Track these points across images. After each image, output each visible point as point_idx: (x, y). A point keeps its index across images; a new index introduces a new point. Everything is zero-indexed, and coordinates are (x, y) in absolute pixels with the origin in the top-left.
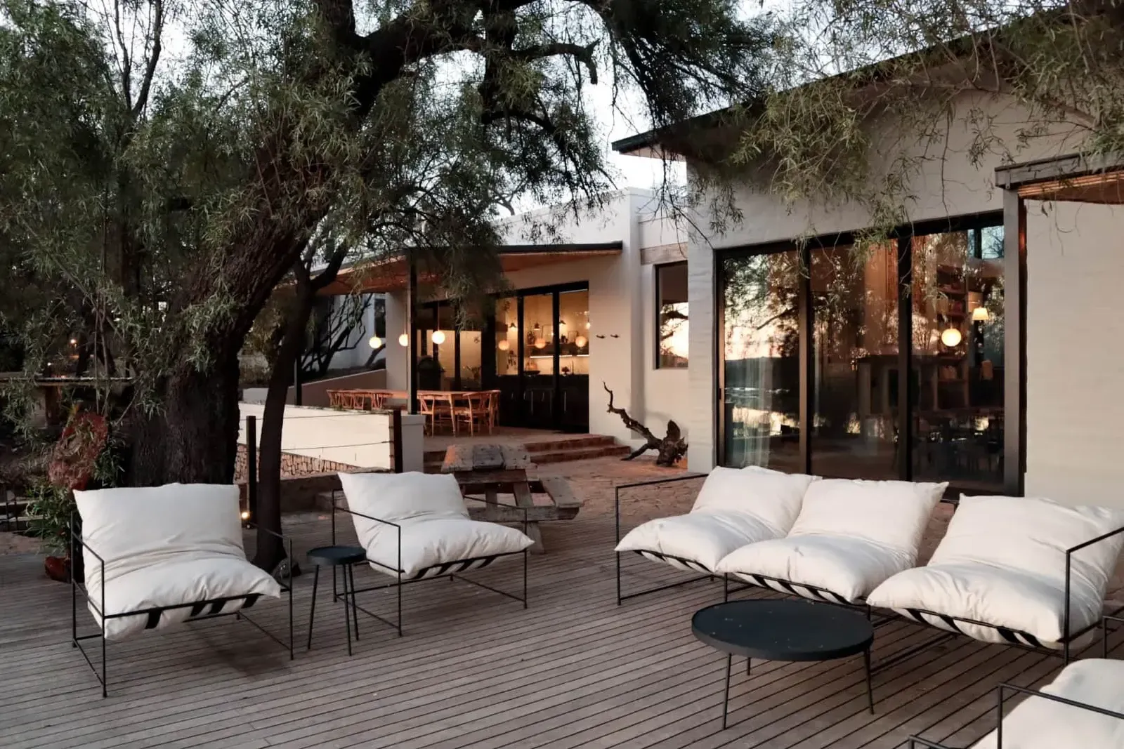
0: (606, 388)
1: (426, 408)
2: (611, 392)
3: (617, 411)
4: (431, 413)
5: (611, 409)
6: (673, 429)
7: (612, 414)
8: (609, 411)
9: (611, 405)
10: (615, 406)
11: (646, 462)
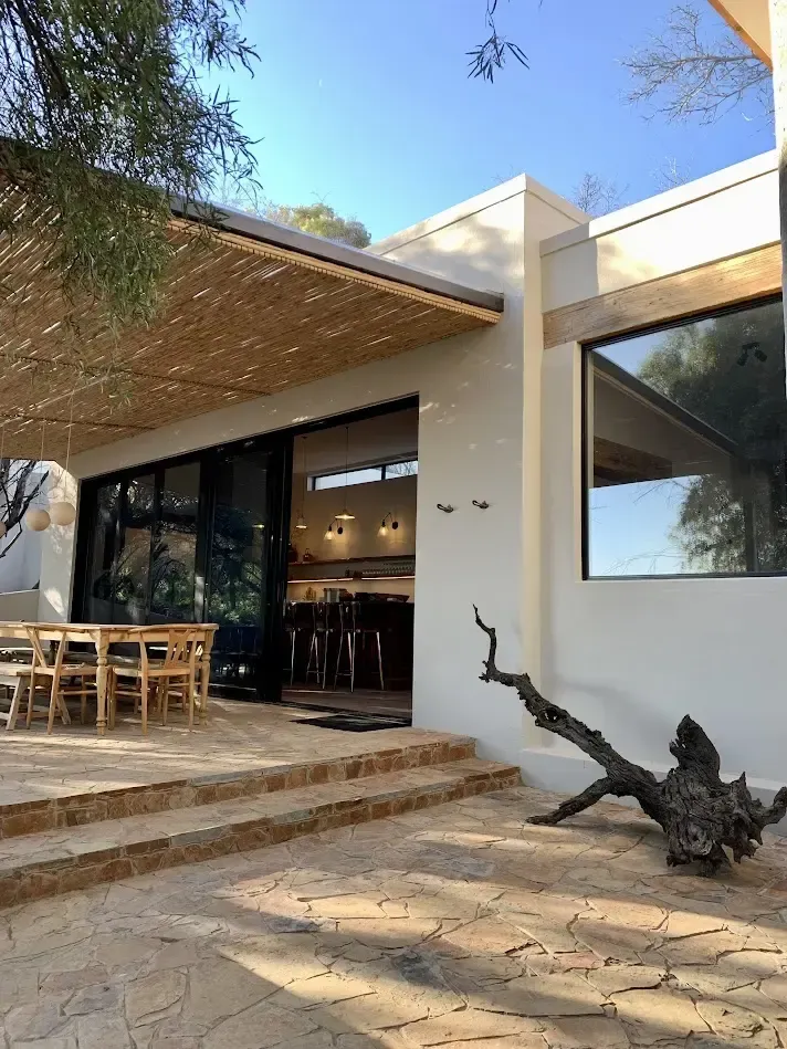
0: (479, 621)
1: (42, 661)
2: (491, 632)
3: (508, 680)
4: (51, 671)
5: (491, 674)
6: (692, 743)
7: (495, 685)
8: (485, 678)
9: (490, 664)
10: (502, 666)
11: (601, 827)
